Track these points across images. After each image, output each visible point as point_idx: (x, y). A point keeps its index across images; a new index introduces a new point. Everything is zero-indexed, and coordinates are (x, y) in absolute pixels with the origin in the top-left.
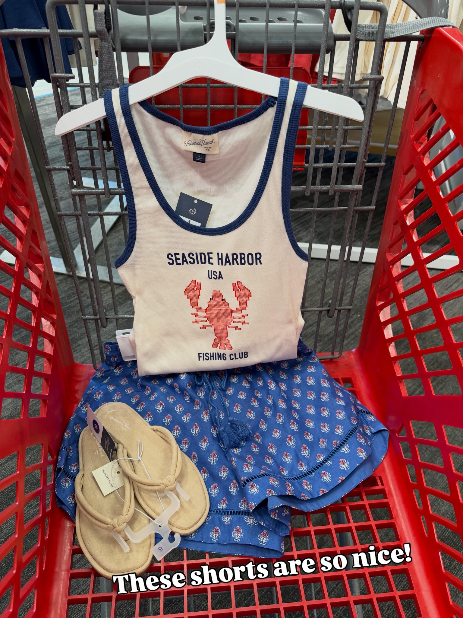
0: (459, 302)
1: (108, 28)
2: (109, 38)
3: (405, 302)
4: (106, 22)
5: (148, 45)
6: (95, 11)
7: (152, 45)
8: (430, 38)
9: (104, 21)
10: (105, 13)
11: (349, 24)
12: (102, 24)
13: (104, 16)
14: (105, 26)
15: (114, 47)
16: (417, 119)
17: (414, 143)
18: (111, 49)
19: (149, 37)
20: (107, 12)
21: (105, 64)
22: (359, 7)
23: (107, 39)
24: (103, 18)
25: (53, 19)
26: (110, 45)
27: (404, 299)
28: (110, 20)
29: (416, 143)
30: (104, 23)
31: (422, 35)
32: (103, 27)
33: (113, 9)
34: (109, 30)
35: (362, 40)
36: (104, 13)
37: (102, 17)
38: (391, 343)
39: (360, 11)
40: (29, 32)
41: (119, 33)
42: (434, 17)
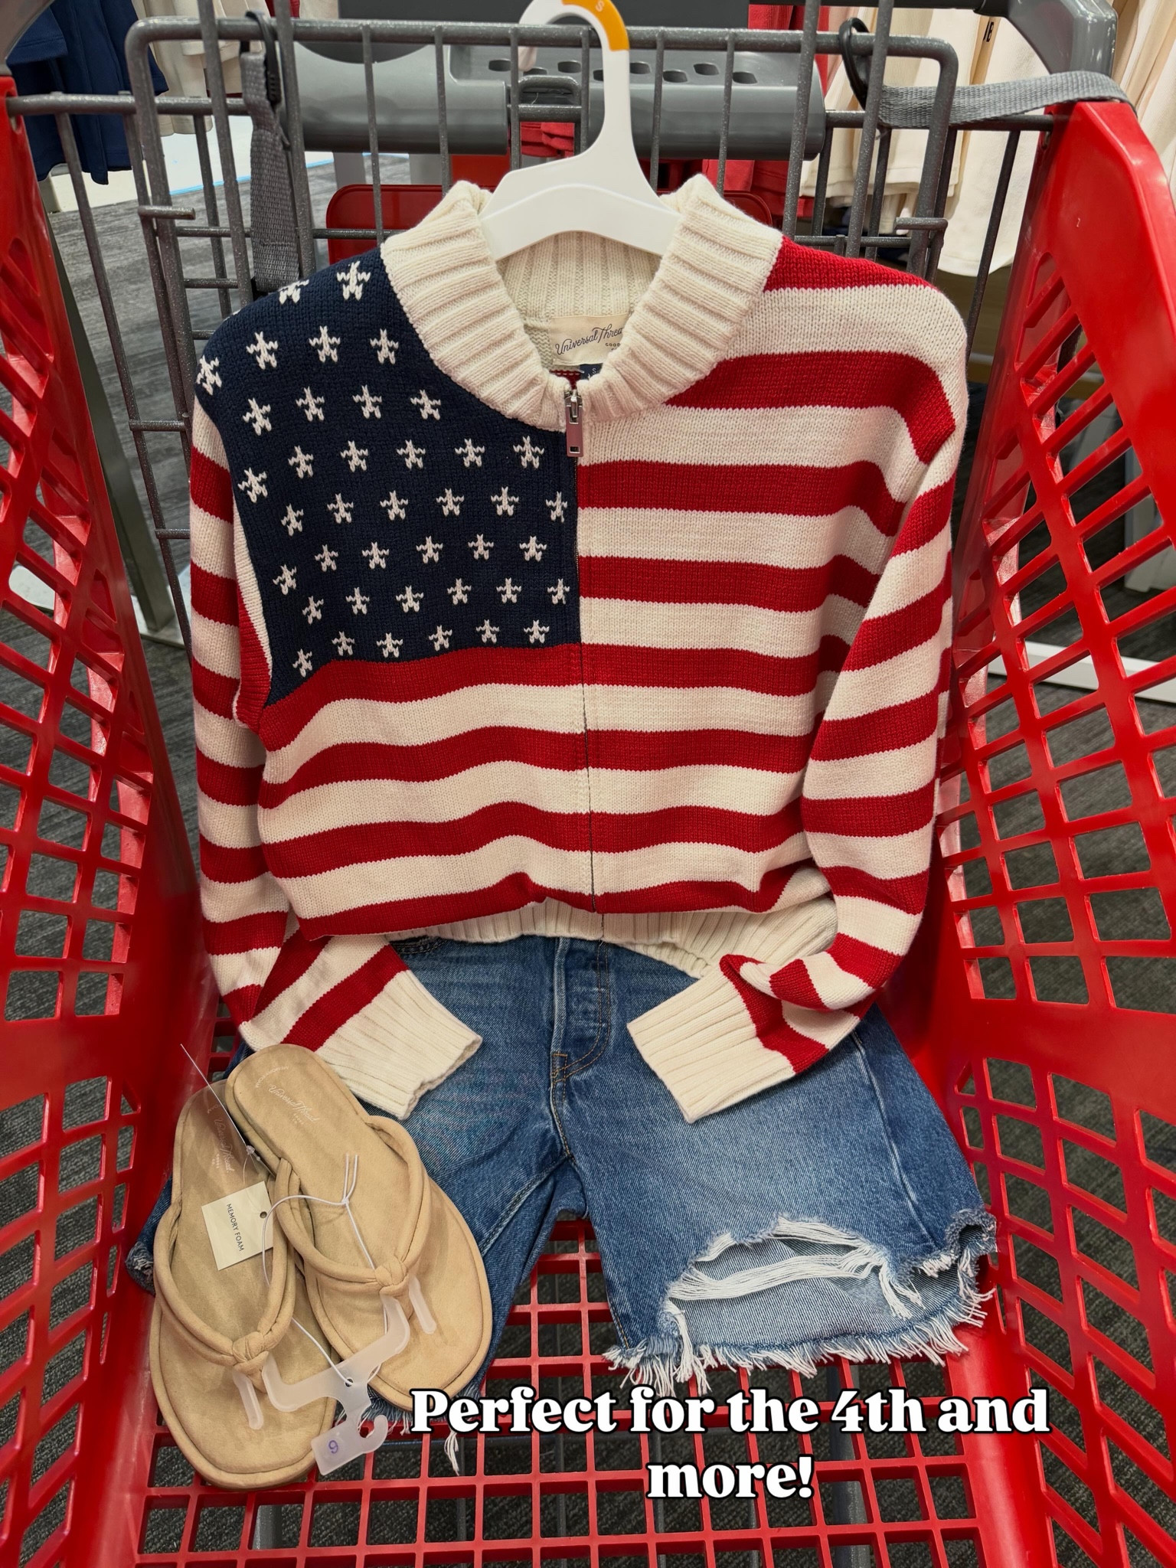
0: (1111, 775)
1: (272, 98)
2: (276, 124)
3: (987, 771)
4: (267, 84)
5: (368, 137)
6: (244, 55)
7: (379, 138)
8: (1064, 124)
9: (263, 81)
10: (265, 63)
11: (860, 90)
12: (258, 89)
13: (262, 69)
14: (264, 93)
15: (287, 143)
16: (1032, 322)
17: (1022, 382)
18: (280, 148)
19: (372, 119)
20: (270, 62)
21: (267, 183)
22: (885, 51)
23: (271, 125)
24: (262, 75)
25: (144, 75)
26: (278, 138)
27: (985, 763)
28: (279, 79)
29: (1027, 382)
30: (262, 87)
31: (1049, 117)
32: (261, 96)
33: (285, 53)
34: (274, 101)
35: (897, 127)
36: (261, 63)
37: (259, 72)
38: (956, 867)
39: (890, 60)
40: (89, 102)
41: (299, 111)
42: (1078, 73)
